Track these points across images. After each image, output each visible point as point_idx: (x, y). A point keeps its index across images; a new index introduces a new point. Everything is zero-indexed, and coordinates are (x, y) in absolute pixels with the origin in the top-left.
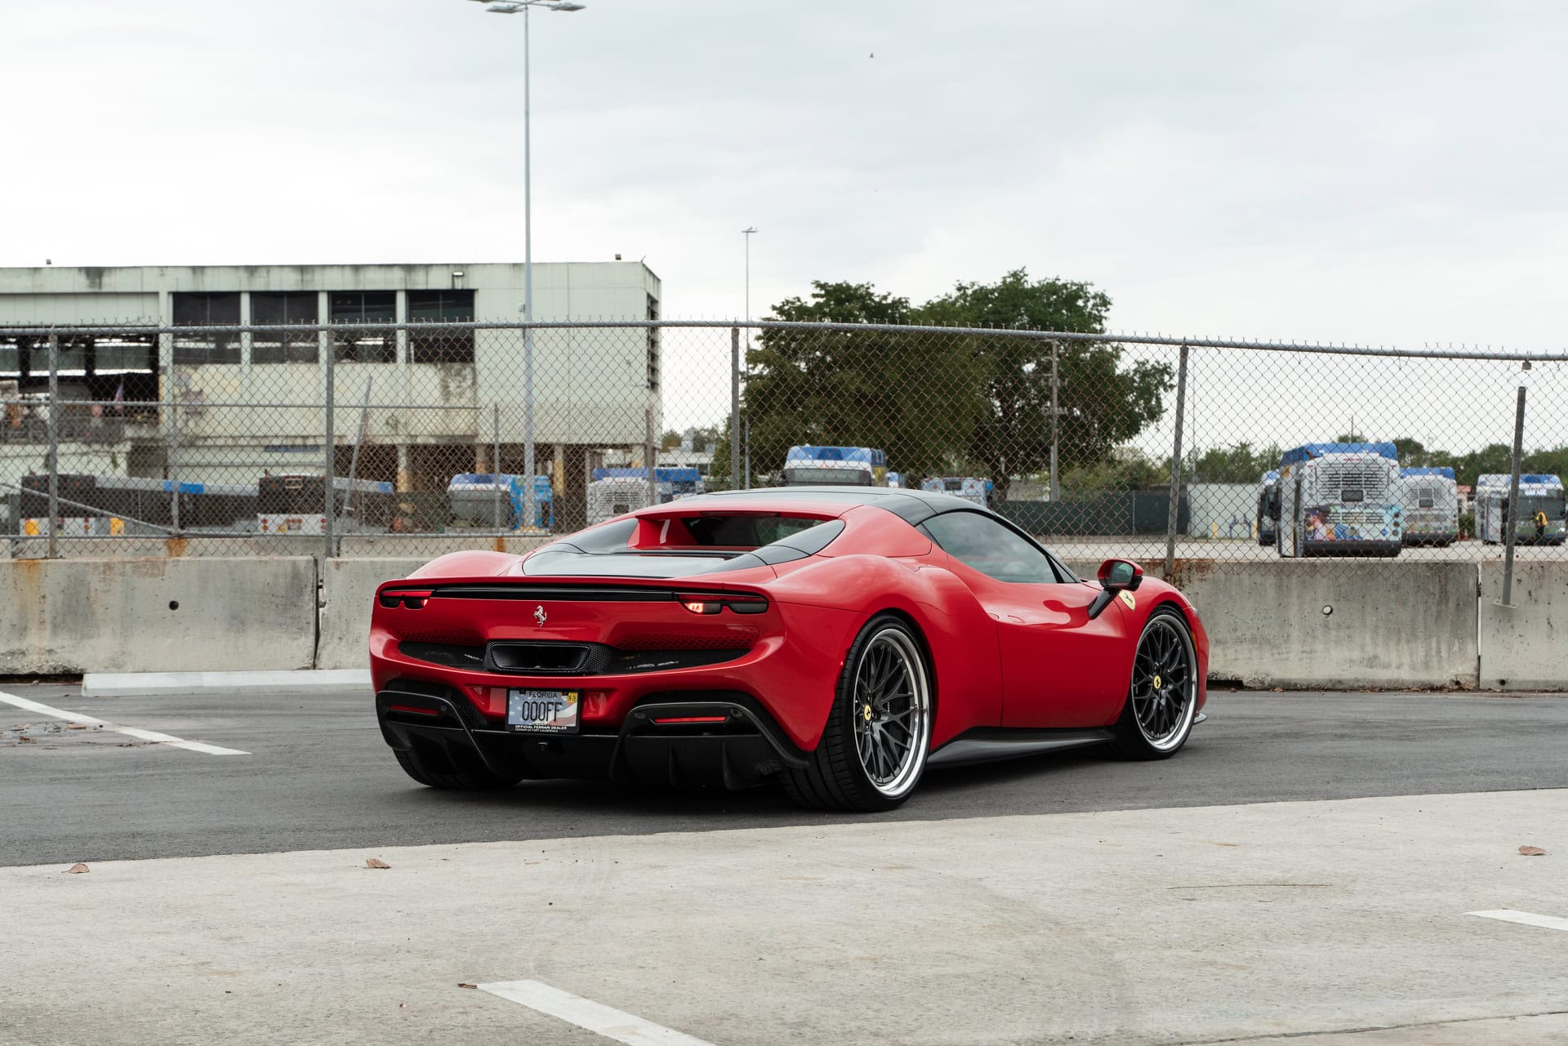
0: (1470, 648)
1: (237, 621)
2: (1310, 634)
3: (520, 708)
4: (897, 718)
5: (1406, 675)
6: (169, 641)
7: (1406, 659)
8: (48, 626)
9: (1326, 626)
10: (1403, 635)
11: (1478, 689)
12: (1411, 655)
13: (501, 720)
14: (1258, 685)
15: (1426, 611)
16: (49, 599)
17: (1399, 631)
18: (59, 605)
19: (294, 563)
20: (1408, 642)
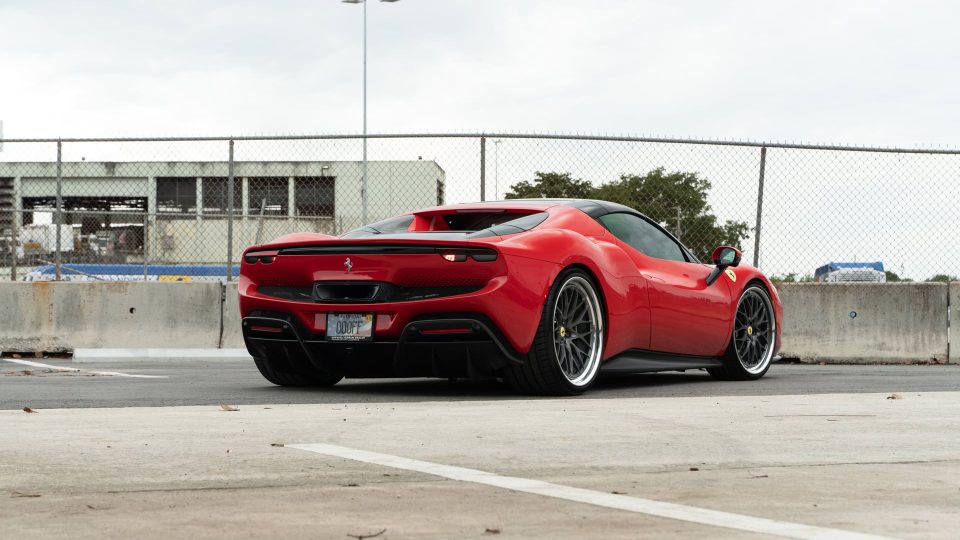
0: (943, 338)
1: (172, 321)
2: (842, 329)
3: (335, 326)
4: (582, 336)
5: (902, 355)
6: (129, 333)
7: (903, 345)
8: (54, 323)
9: (852, 325)
10: (900, 330)
11: (948, 363)
12: (906, 342)
13: (323, 334)
14: (810, 361)
15: (915, 315)
16: (55, 306)
17: (898, 328)
18: (61, 309)
19: (208, 285)
20: (904, 334)
